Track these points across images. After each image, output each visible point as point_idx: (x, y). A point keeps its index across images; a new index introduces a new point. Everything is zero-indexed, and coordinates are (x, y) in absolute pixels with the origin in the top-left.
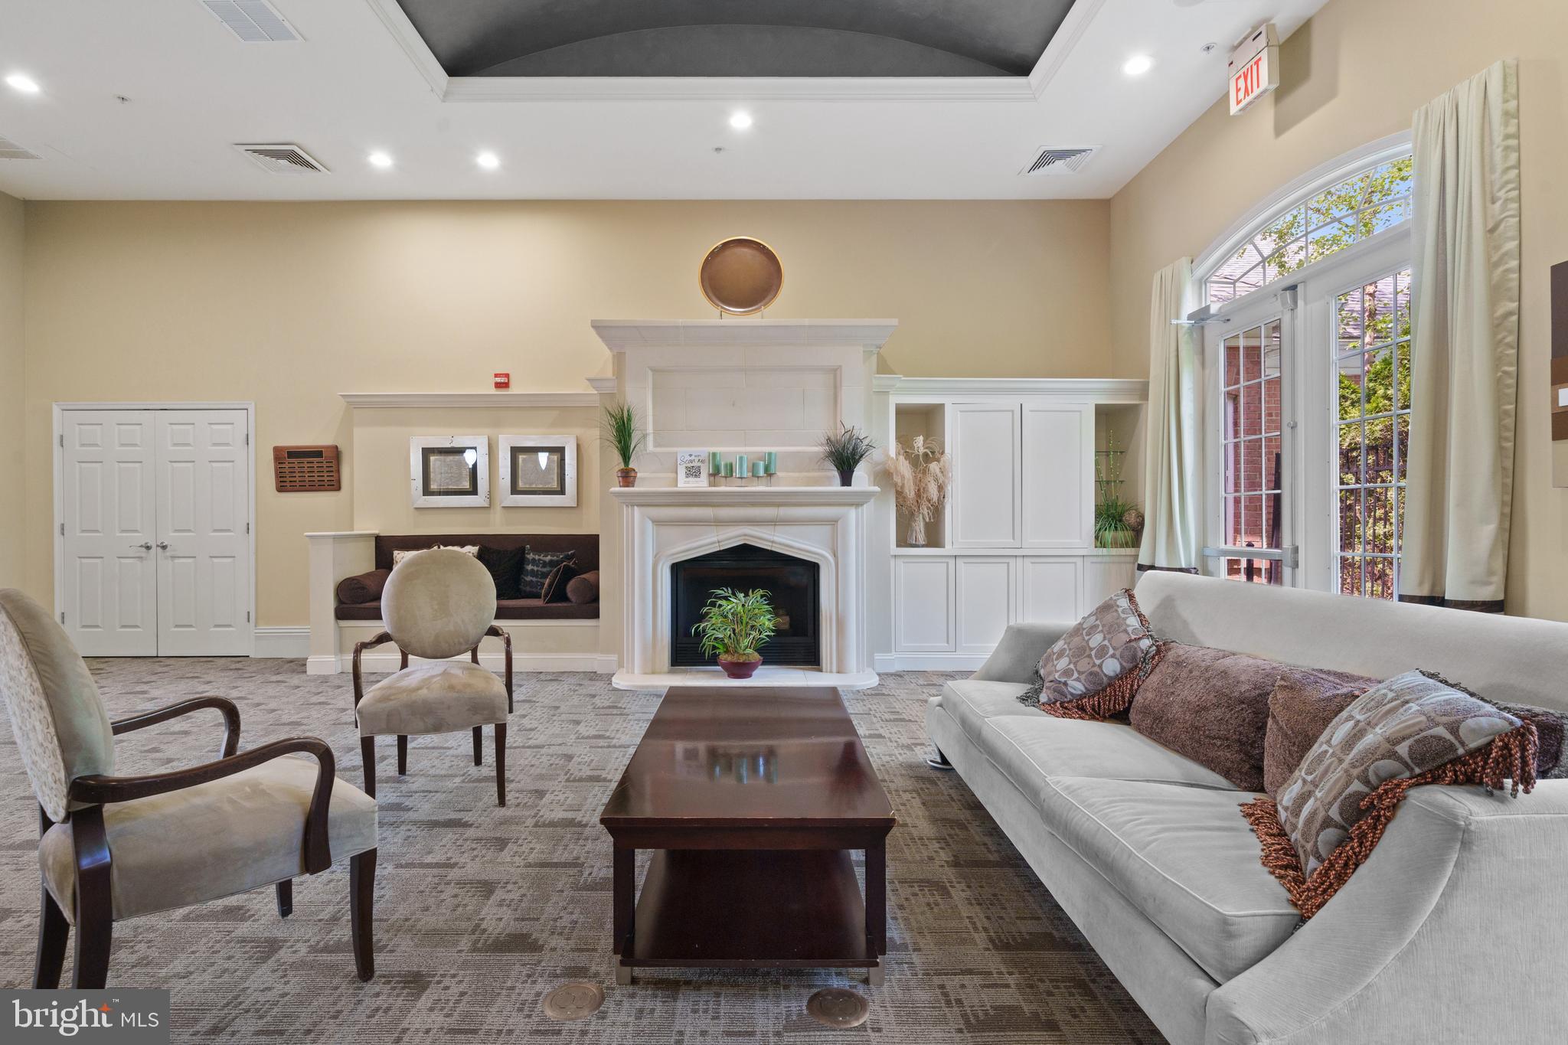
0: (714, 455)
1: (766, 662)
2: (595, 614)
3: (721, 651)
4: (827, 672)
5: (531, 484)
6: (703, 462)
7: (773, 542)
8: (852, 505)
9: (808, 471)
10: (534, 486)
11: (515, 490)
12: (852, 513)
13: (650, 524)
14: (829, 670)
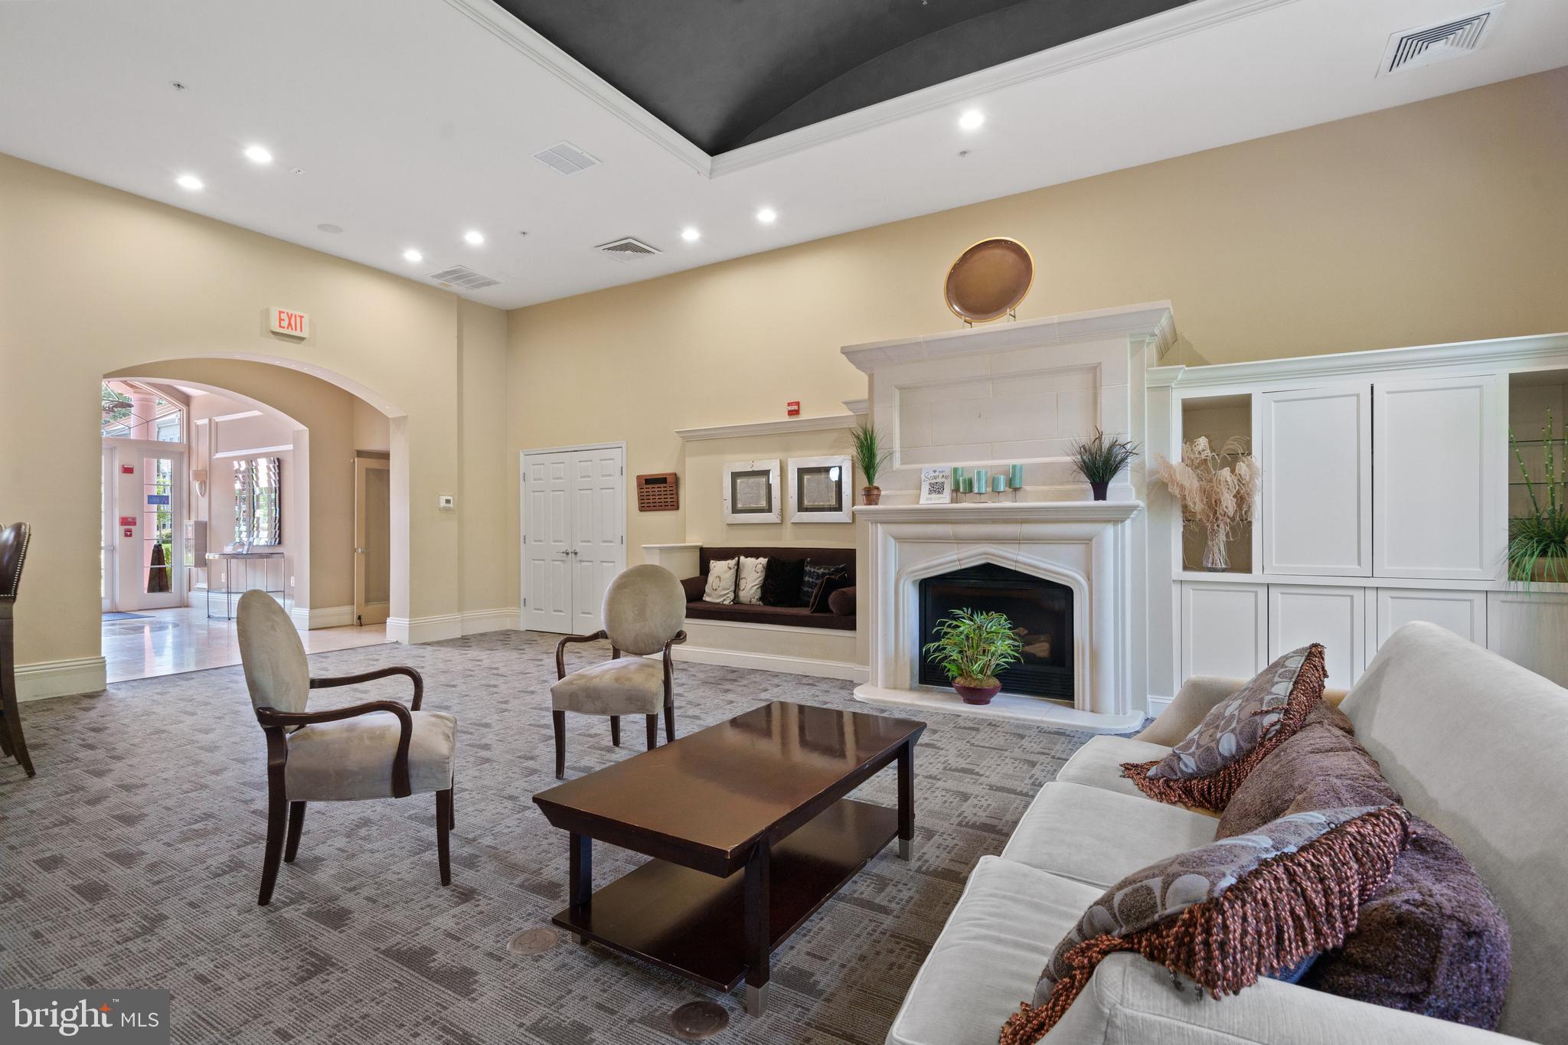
0: (955, 470)
1: (1005, 689)
2: (852, 626)
3: (955, 674)
4: (1079, 709)
5: (814, 502)
6: (946, 477)
7: (1016, 562)
8: (1108, 521)
9: (1062, 483)
10: (816, 504)
11: (801, 508)
12: (1109, 531)
13: (892, 541)
14: (1081, 707)
